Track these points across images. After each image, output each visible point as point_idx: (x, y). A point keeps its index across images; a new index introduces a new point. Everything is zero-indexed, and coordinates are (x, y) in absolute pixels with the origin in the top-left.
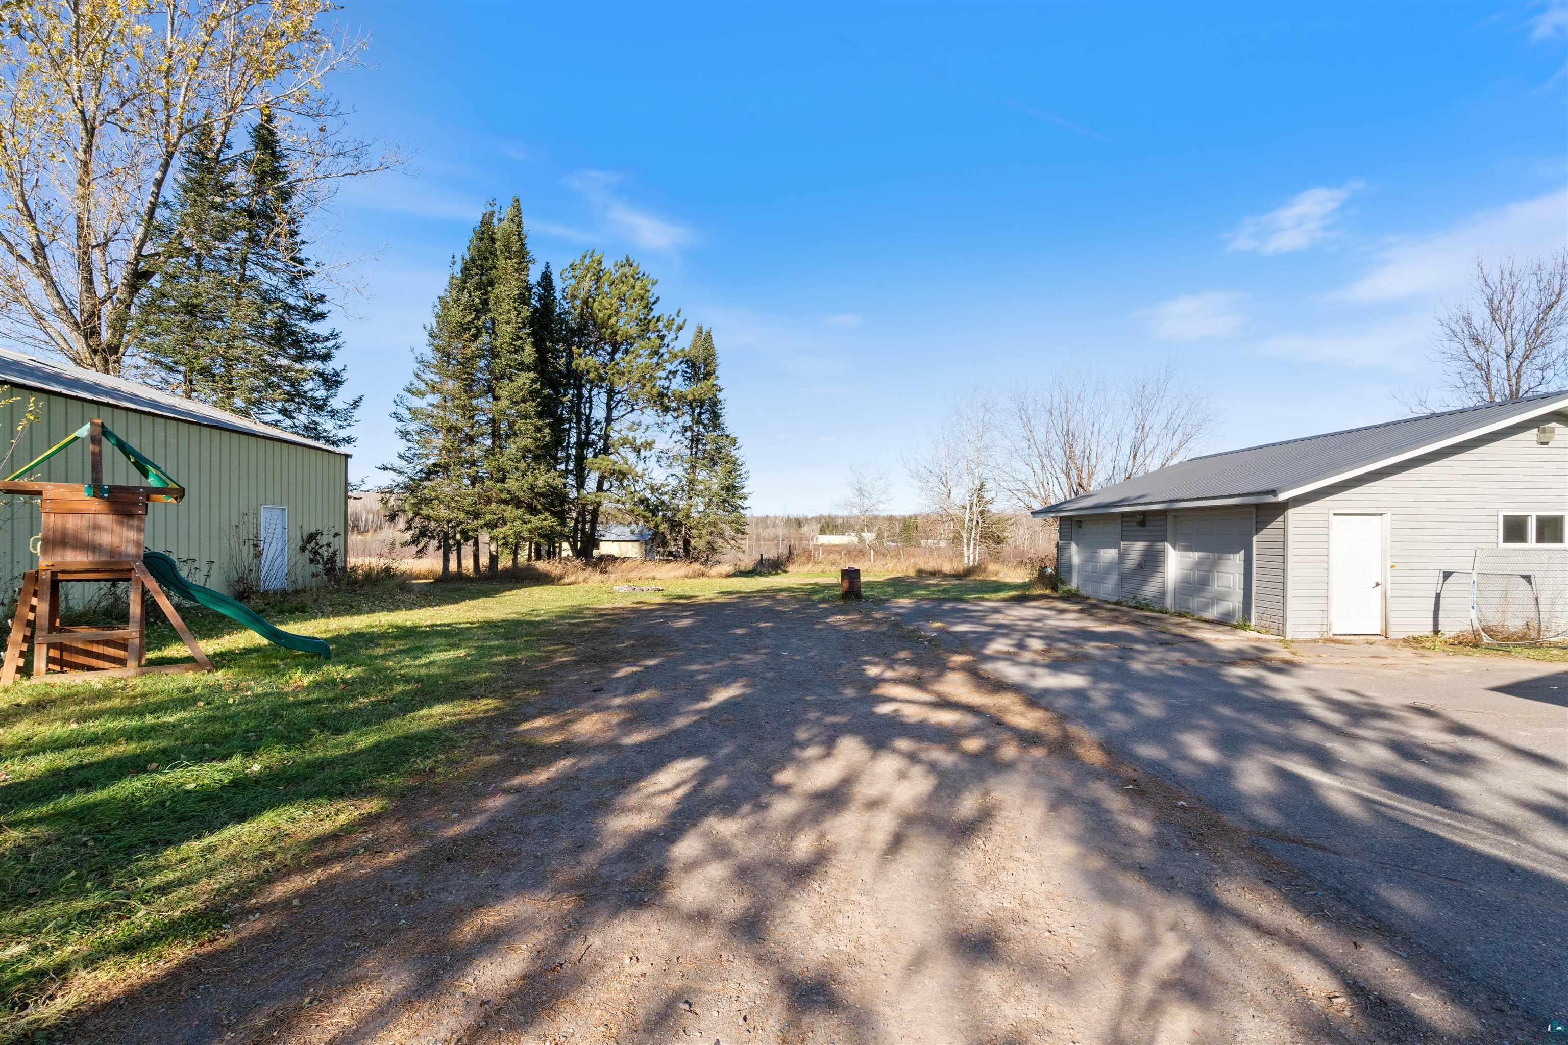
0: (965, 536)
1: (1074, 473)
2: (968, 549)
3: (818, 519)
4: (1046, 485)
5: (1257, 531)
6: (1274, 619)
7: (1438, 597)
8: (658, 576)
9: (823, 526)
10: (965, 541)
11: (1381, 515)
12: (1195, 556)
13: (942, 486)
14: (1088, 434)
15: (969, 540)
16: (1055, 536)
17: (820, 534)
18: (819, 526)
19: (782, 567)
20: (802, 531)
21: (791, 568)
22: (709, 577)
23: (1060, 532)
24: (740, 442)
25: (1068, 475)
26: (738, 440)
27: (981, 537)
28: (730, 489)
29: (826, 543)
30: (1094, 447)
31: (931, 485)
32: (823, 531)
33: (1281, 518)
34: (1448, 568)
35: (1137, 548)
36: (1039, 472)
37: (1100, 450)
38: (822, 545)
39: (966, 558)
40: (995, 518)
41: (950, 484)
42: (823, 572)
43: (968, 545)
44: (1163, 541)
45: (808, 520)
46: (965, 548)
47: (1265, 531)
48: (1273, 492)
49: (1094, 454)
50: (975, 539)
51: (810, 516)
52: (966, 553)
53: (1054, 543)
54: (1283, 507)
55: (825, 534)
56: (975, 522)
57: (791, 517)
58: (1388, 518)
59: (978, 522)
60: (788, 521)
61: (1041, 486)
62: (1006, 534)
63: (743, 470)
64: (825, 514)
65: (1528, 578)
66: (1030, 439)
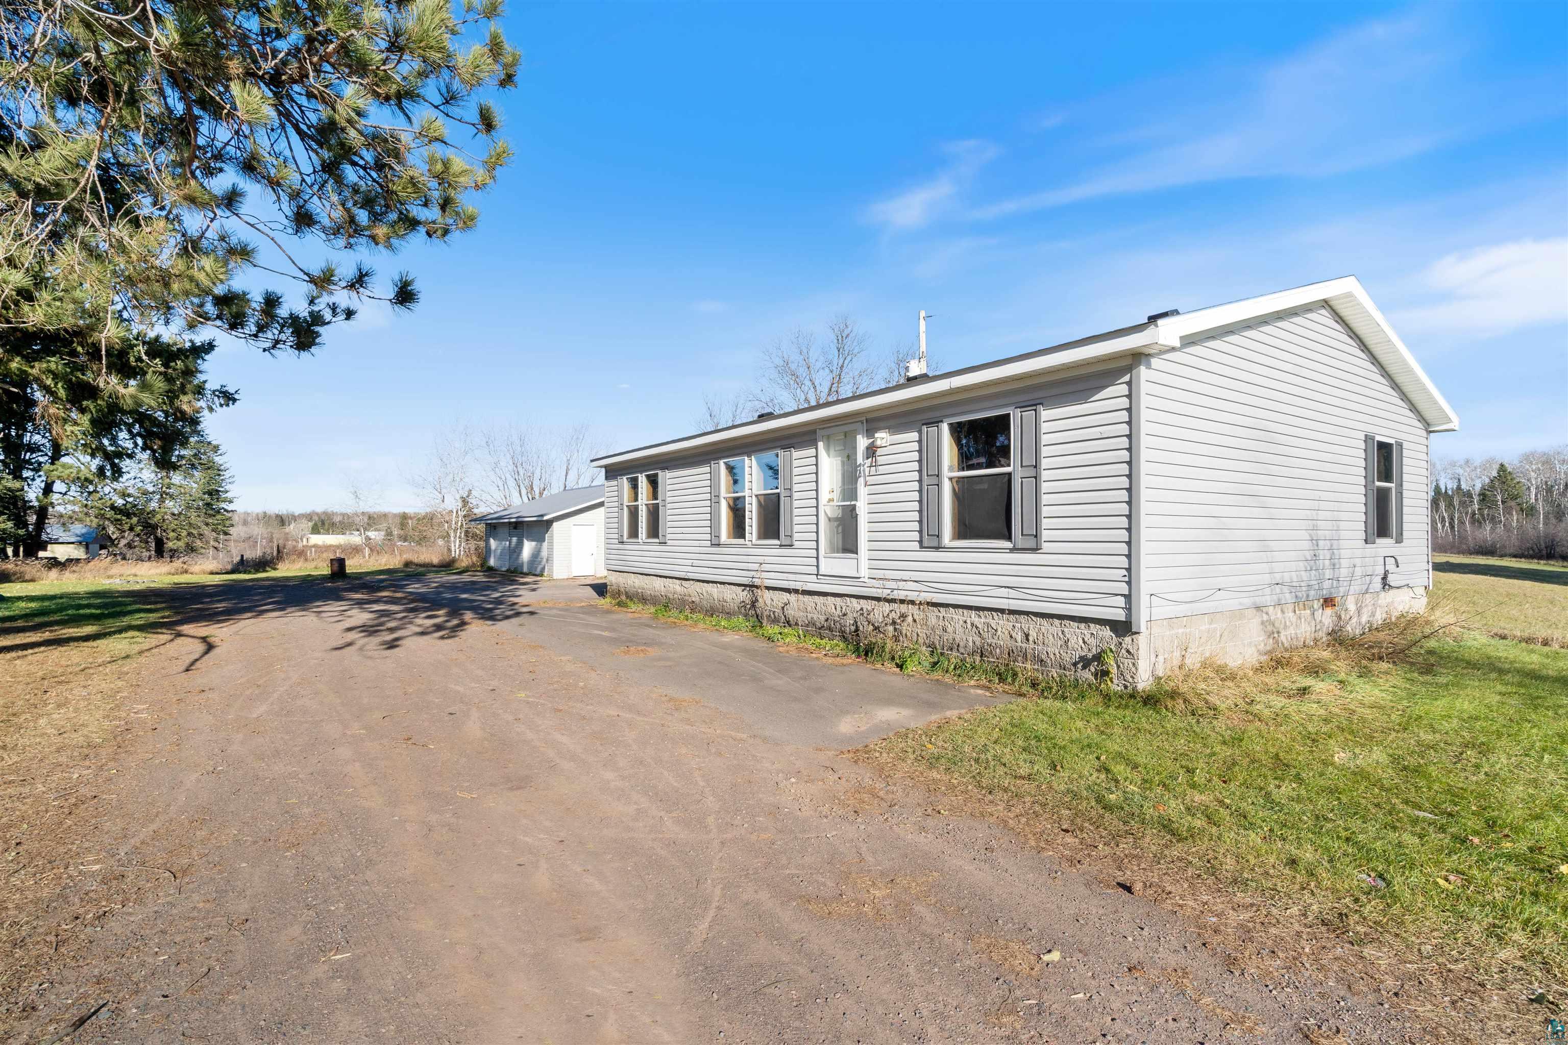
0: (452, 535)
2: (455, 545)
3: (309, 517)
5: (547, 532)
8: (138, 573)
9: (316, 525)
10: (452, 539)
11: (593, 525)
15: (455, 538)
17: (312, 533)
18: (310, 524)
19: (271, 565)
20: (287, 530)
22: (192, 573)
24: (222, 449)
26: (220, 447)
28: (214, 494)
29: (320, 543)
32: (315, 530)
33: (552, 527)
35: (514, 540)
38: (315, 546)
39: (453, 553)
41: (443, 491)
42: (314, 566)
43: (455, 542)
44: (523, 537)
46: (452, 545)
48: (542, 516)
50: (460, 537)
51: (297, 511)
52: (453, 549)
54: (549, 523)
55: (319, 533)
56: (459, 524)
59: (462, 524)
63: (227, 474)
64: (319, 509)
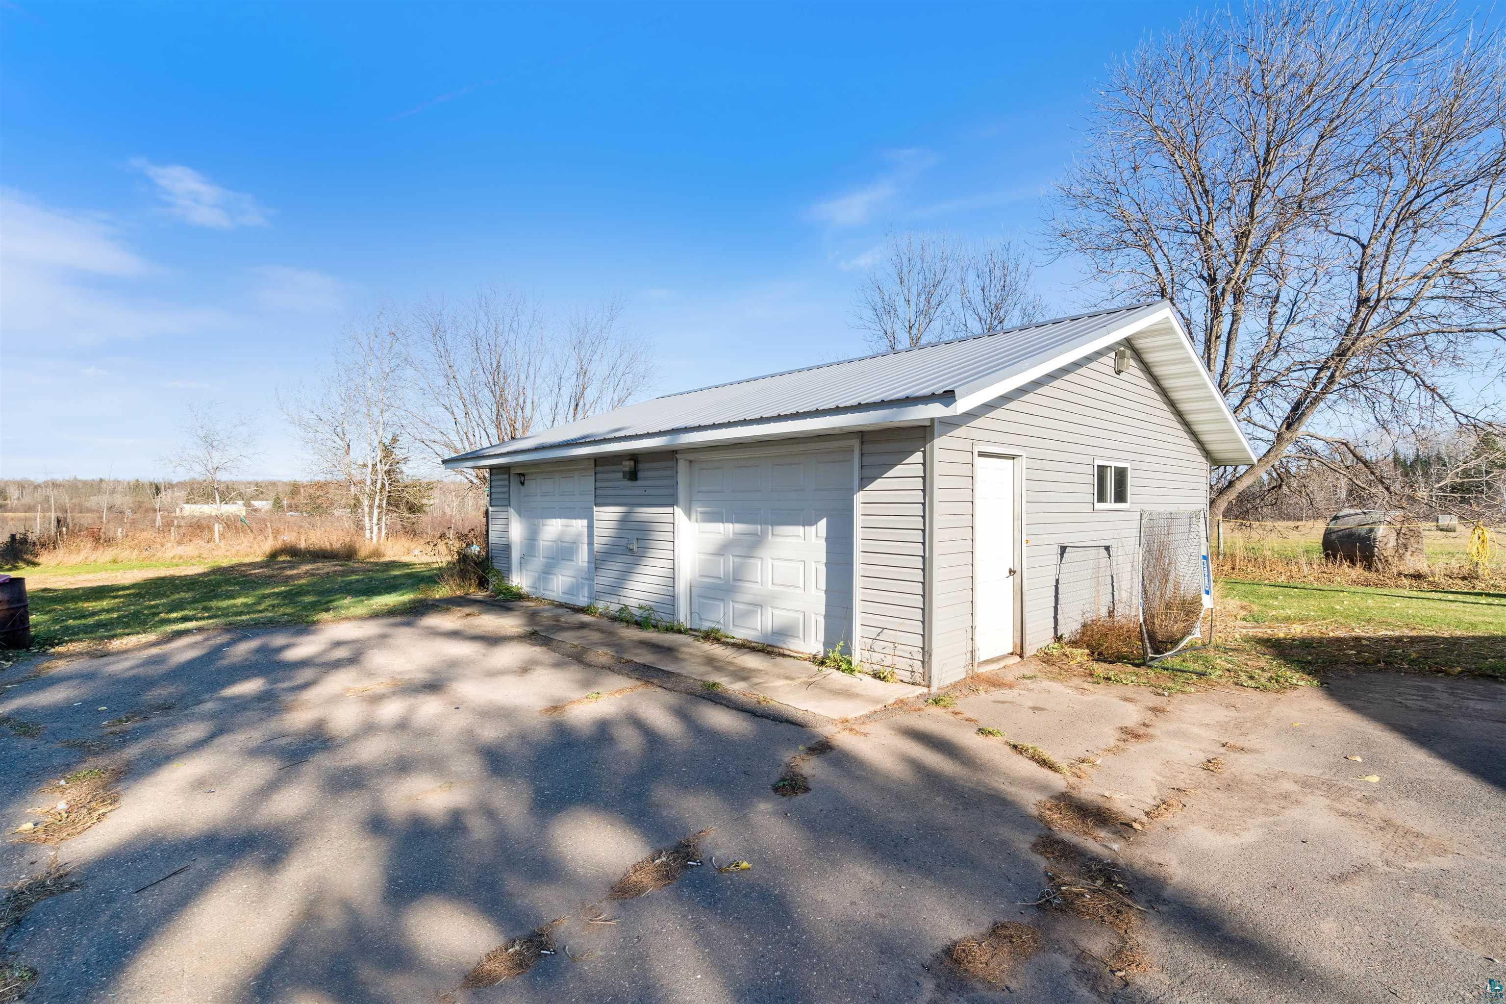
0: (366, 503)
1: (505, 424)
2: (371, 520)
4: (471, 437)
5: (865, 481)
6: (901, 650)
7: (1057, 581)
10: (366, 509)
11: (1013, 457)
12: (726, 530)
13: (337, 439)
14: (523, 377)
15: (371, 507)
16: (485, 501)
17: (187, 502)
19: (29, 557)
20: (159, 499)
21: (45, 558)
23: (491, 494)
25: (498, 427)
27: (388, 503)
30: (529, 393)
31: (319, 436)
32: (191, 499)
33: (918, 457)
34: (1064, 542)
36: (462, 420)
37: (536, 398)
39: (368, 532)
40: (408, 481)
41: (348, 437)
42: (115, 561)
43: (371, 514)
44: (672, 505)
45: (171, 486)
46: (367, 519)
47: (878, 484)
48: (947, 397)
49: (529, 402)
50: (379, 506)
52: (367, 525)
53: (483, 509)
54: (922, 436)
55: (196, 502)
56: (379, 485)
57: (141, 480)
58: (1023, 462)
59: (383, 485)
60: (137, 487)
61: (465, 438)
62: (424, 501)
65: (1107, 548)
66: (451, 378)
